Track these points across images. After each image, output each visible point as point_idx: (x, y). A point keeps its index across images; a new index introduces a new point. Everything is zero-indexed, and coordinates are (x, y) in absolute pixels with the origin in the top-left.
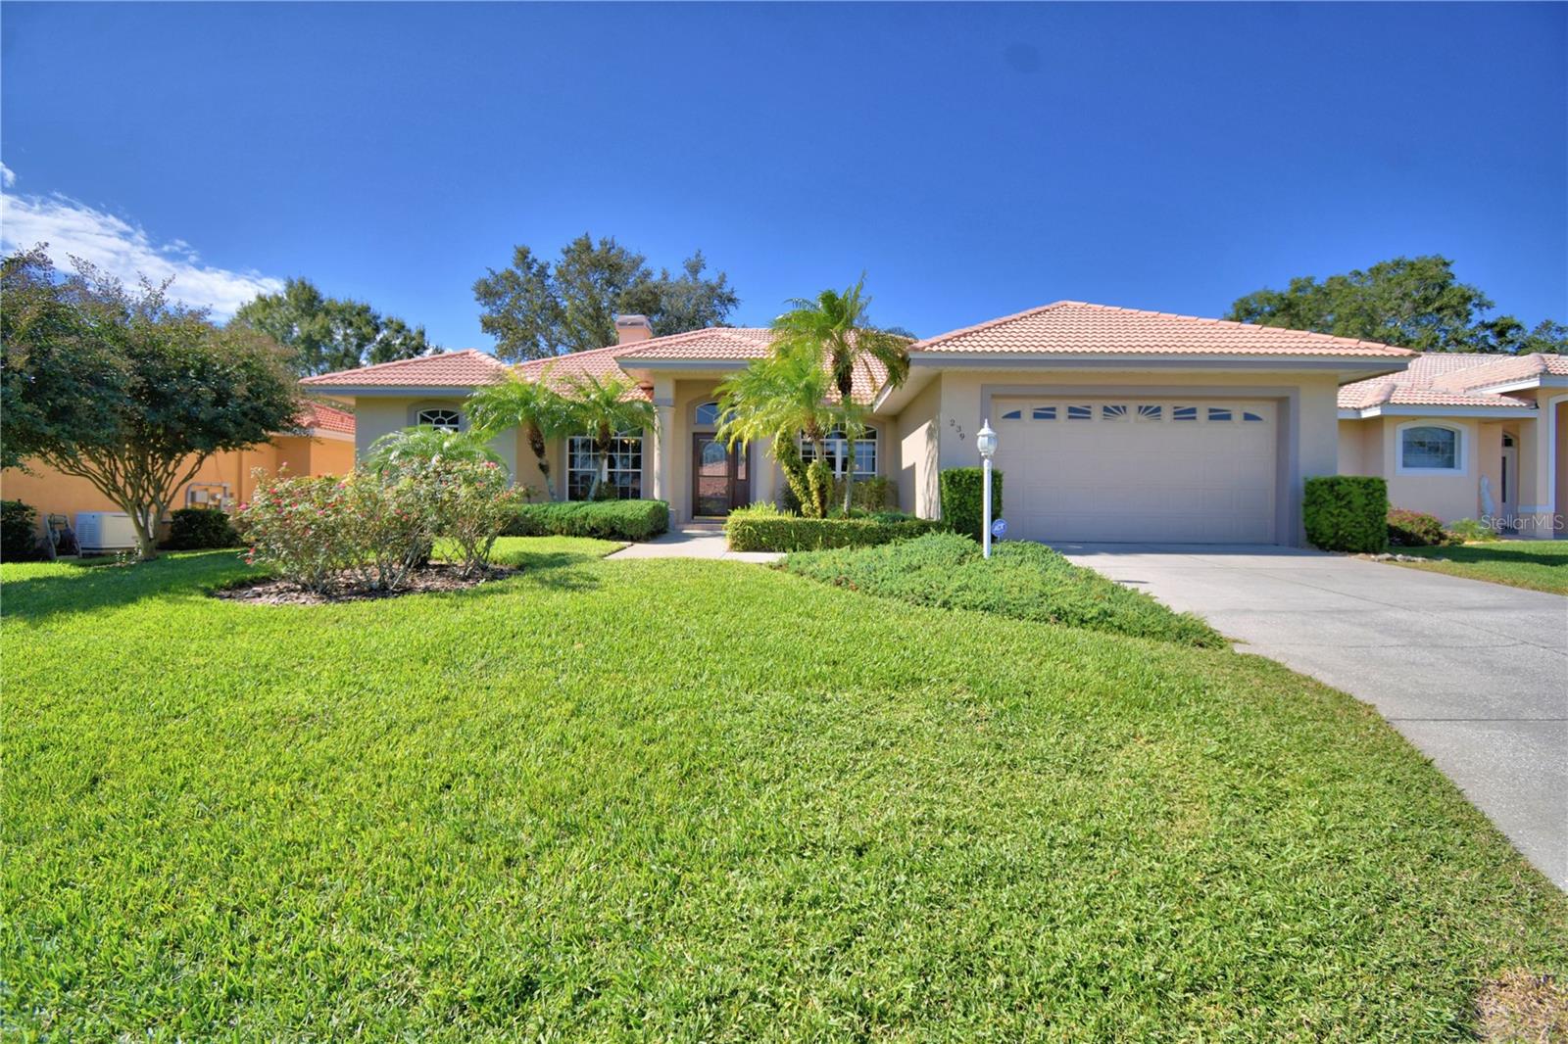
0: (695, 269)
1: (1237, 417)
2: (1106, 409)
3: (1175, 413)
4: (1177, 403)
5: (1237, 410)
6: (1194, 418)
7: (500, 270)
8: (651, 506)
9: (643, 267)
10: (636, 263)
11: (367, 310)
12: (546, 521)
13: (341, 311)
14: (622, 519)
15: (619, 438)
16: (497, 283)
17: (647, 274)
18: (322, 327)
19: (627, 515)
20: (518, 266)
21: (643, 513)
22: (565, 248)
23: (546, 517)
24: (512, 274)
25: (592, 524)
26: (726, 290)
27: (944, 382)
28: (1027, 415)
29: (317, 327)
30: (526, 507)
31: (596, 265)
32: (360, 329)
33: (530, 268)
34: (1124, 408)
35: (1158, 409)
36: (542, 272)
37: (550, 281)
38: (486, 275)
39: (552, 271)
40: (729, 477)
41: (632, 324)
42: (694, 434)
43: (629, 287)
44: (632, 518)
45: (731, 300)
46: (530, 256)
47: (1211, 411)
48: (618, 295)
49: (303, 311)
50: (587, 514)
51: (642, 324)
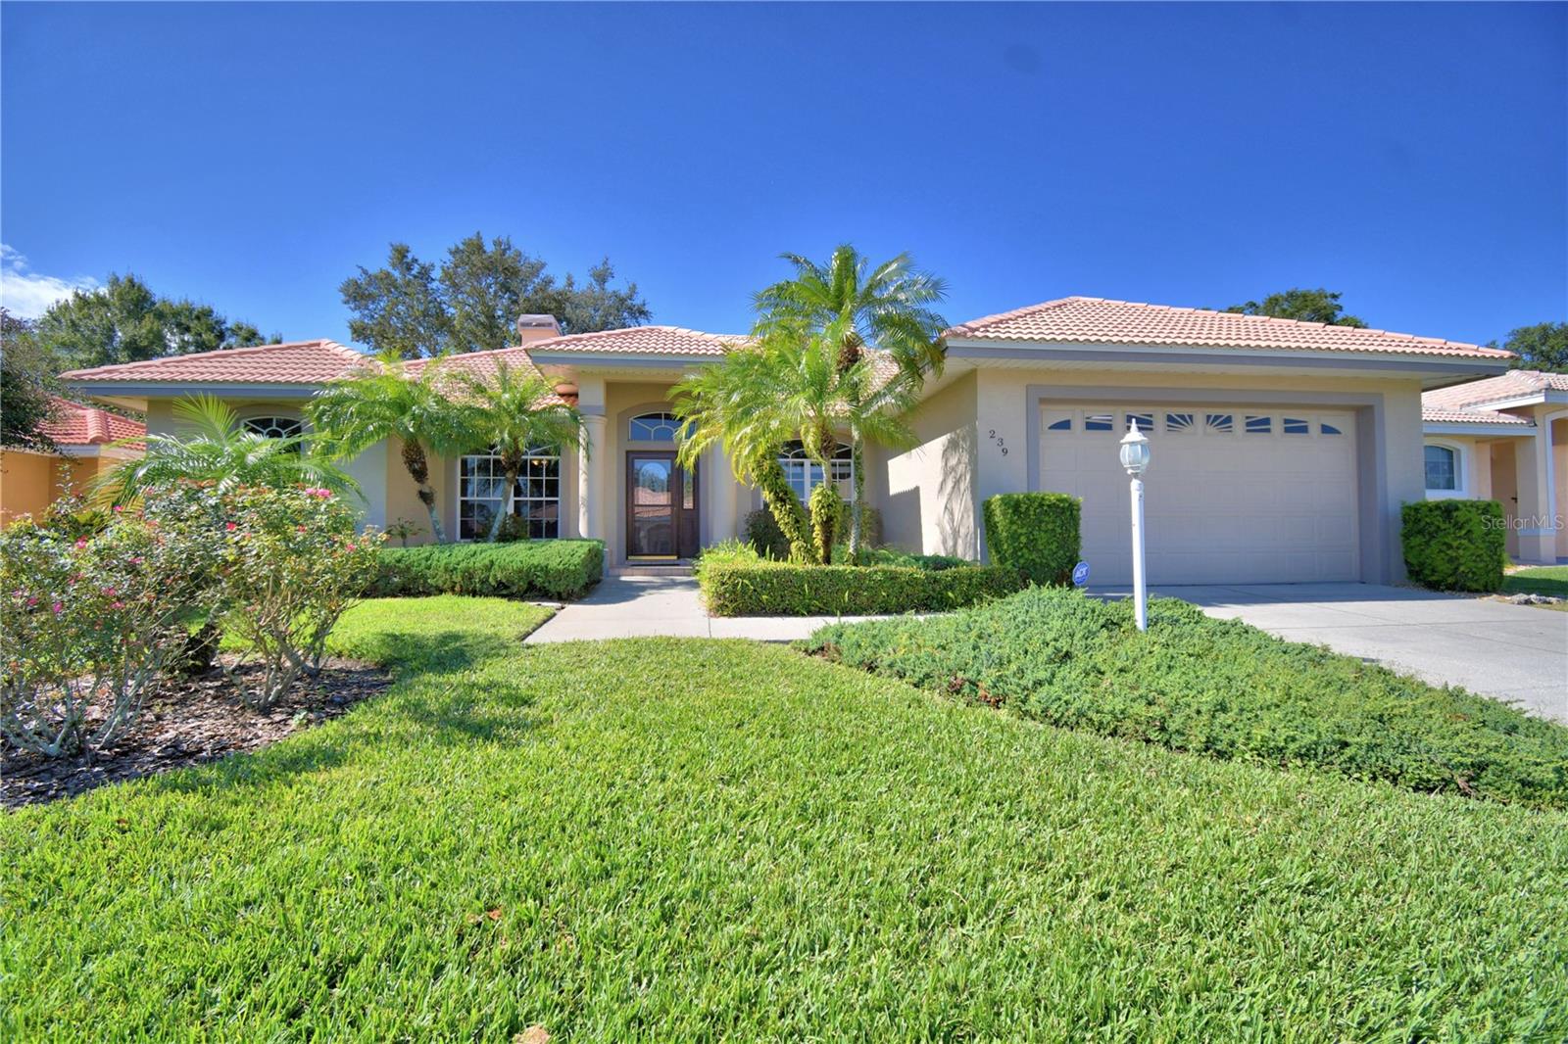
0: (602, 278)
1: (1314, 429)
2: (1170, 418)
3: (1248, 424)
4: (1251, 412)
5: (1314, 420)
6: (1268, 430)
7: (373, 270)
8: (586, 550)
9: (543, 273)
10: (536, 269)
11: (208, 313)
12: (429, 573)
13: (176, 314)
14: (545, 570)
15: (529, 457)
16: (369, 284)
17: (549, 282)
18: (150, 331)
19: (554, 564)
20: (394, 266)
21: (576, 560)
22: (453, 248)
23: (429, 568)
24: (388, 275)
25: (499, 576)
26: (637, 301)
27: (980, 381)
28: (1078, 425)
29: (144, 331)
30: (399, 552)
31: (490, 268)
32: (200, 335)
33: (409, 269)
34: (1191, 417)
35: (1229, 419)
36: (425, 274)
37: (434, 285)
38: (356, 274)
39: (437, 274)
40: (672, 506)
41: (538, 325)
42: (628, 452)
43: (530, 293)
44: (561, 567)
45: (642, 313)
46: (410, 256)
47: (1287, 421)
48: (515, 302)
49: (129, 312)
50: (492, 563)
51: (550, 325)
